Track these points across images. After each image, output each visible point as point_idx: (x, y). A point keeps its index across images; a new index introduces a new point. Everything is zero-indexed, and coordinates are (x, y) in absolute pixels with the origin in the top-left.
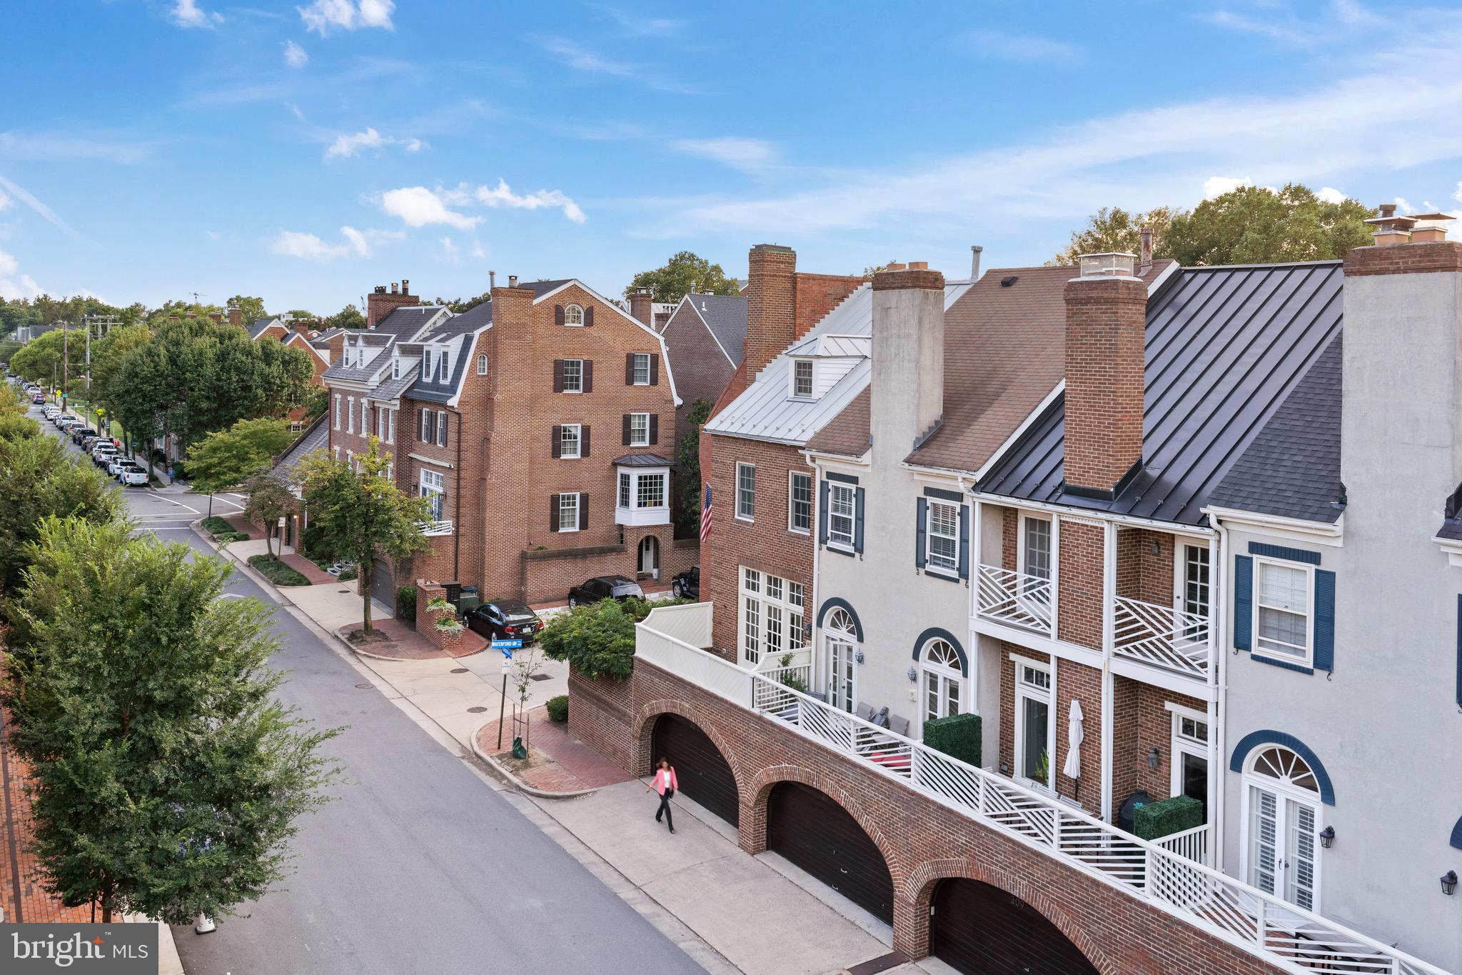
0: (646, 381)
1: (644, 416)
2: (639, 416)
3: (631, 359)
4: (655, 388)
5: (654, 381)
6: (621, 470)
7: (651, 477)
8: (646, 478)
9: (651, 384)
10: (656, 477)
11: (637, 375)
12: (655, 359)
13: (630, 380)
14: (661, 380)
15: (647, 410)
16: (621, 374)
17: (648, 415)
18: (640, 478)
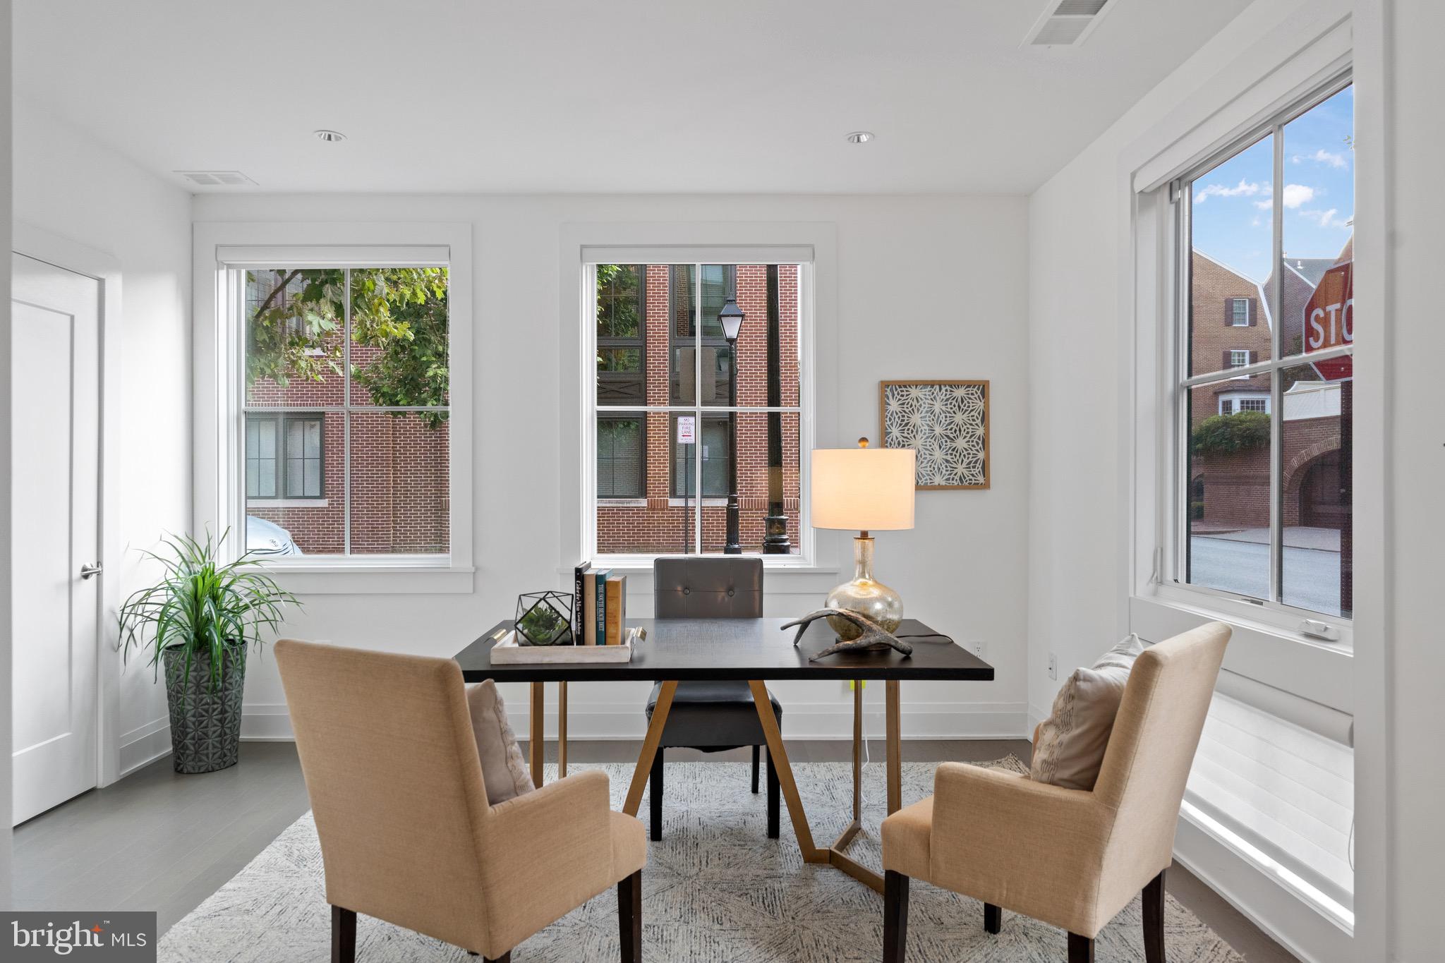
0: (1244, 323)
1: (1243, 354)
2: (1239, 354)
3: (1229, 304)
4: (1256, 328)
5: (1253, 322)
6: (1223, 398)
7: (1253, 402)
8: (1248, 402)
9: (1250, 325)
10: (1258, 402)
11: (1236, 317)
12: (1254, 304)
13: (1229, 322)
14: (1260, 321)
15: (1247, 348)
16: (1220, 317)
17: (1247, 353)
18: (1242, 402)
